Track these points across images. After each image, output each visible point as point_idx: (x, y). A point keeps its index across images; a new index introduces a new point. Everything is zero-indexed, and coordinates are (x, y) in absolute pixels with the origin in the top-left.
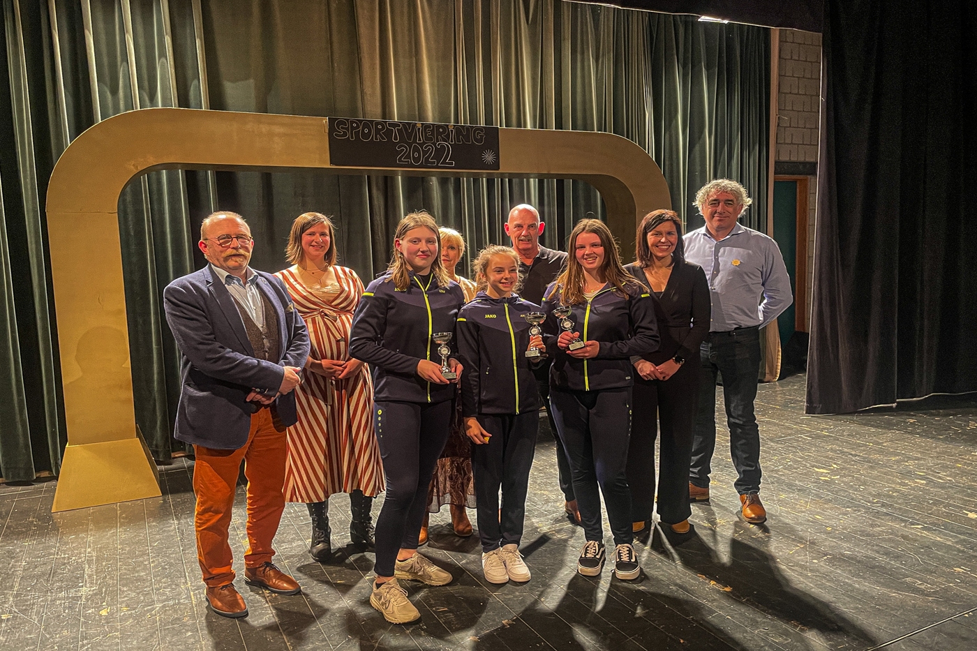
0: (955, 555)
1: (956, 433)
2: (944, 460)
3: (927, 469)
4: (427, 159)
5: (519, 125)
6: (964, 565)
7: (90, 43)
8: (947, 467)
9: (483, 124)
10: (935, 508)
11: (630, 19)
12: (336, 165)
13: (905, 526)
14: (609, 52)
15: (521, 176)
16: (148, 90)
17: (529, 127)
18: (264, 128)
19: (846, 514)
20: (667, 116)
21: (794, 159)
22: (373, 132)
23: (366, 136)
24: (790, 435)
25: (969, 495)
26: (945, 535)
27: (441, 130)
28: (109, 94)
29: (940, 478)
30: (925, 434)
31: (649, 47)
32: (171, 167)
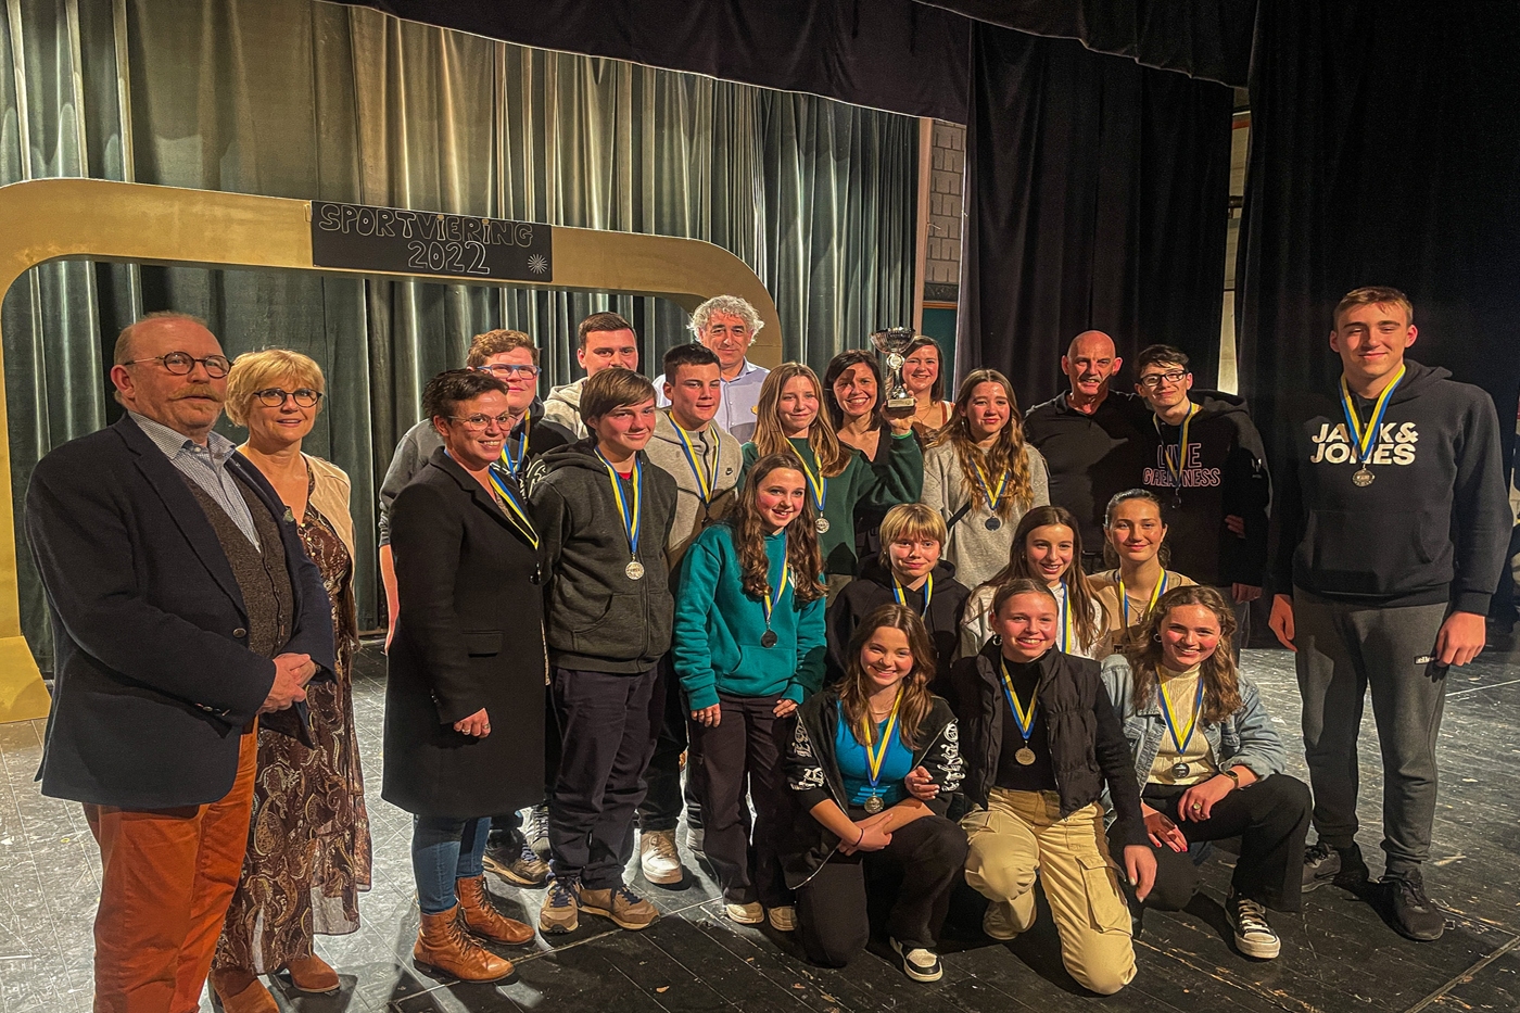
4: (451, 263)
5: (583, 224)
9: (531, 220)
11: (735, 94)
12: (322, 266)
14: (707, 129)
15: (585, 291)
17: (597, 226)
18: (219, 211)
20: (783, 218)
22: (376, 223)
23: (365, 228)
27: (471, 225)
31: (760, 125)
32: (73, 260)
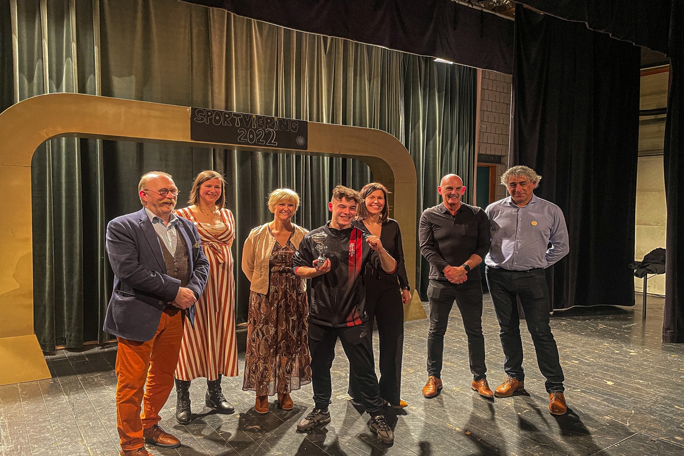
0: (603, 408)
1: (591, 331)
2: (587, 348)
3: (578, 354)
4: (258, 140)
6: (610, 414)
7: (15, 44)
8: (589, 352)
9: (294, 118)
10: (586, 378)
11: (391, 56)
12: (195, 140)
13: (570, 390)
14: (378, 76)
15: (318, 154)
16: (55, 80)
17: (325, 121)
18: (145, 112)
19: (533, 383)
20: (413, 120)
21: (488, 153)
22: (222, 119)
23: (217, 121)
24: (491, 332)
25: (607, 370)
26: (596, 395)
27: (269, 121)
28: (26, 82)
29: (586, 359)
30: (573, 332)
31: (403, 75)
32: (69, 136)
